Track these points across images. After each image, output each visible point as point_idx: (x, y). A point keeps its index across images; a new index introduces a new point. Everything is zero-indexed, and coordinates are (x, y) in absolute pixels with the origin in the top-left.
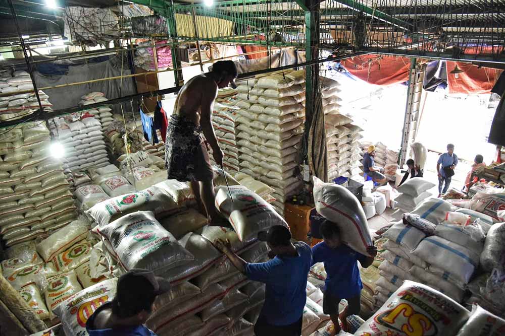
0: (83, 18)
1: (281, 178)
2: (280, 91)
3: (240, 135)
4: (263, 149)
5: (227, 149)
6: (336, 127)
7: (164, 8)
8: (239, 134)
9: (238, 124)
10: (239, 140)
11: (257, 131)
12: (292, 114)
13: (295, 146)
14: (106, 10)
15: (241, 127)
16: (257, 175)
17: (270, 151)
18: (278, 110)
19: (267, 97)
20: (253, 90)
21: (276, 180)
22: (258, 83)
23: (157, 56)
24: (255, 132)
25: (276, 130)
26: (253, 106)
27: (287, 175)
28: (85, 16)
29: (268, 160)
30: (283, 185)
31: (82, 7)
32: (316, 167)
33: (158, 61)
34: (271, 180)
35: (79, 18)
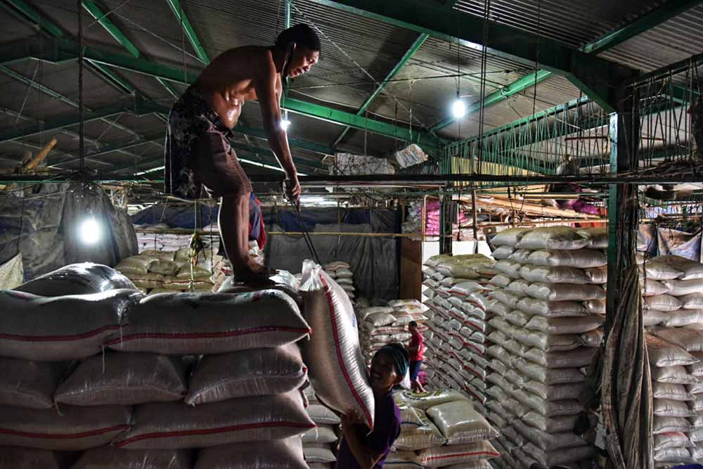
0: (351, 168)
1: (544, 428)
2: (552, 253)
3: (492, 336)
4: (520, 364)
5: (472, 361)
6: (689, 352)
7: (438, 148)
8: (491, 334)
9: (491, 315)
10: (490, 346)
11: (516, 329)
12: (580, 303)
13: (583, 370)
14: (380, 160)
15: (495, 322)
16: (510, 415)
17: (532, 369)
18: (547, 288)
19: (532, 265)
20: (515, 254)
21: (537, 430)
22: (523, 239)
23: (427, 219)
24: (512, 331)
25: (541, 326)
26: (514, 283)
27: (560, 425)
28: (354, 166)
29: (527, 387)
30: (548, 443)
31: (352, 154)
32: (622, 418)
33: (426, 227)
34: (529, 428)
35: (346, 167)
